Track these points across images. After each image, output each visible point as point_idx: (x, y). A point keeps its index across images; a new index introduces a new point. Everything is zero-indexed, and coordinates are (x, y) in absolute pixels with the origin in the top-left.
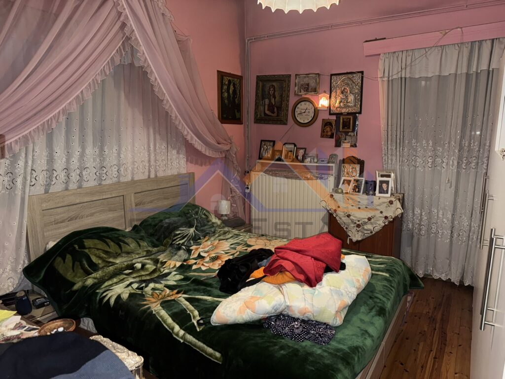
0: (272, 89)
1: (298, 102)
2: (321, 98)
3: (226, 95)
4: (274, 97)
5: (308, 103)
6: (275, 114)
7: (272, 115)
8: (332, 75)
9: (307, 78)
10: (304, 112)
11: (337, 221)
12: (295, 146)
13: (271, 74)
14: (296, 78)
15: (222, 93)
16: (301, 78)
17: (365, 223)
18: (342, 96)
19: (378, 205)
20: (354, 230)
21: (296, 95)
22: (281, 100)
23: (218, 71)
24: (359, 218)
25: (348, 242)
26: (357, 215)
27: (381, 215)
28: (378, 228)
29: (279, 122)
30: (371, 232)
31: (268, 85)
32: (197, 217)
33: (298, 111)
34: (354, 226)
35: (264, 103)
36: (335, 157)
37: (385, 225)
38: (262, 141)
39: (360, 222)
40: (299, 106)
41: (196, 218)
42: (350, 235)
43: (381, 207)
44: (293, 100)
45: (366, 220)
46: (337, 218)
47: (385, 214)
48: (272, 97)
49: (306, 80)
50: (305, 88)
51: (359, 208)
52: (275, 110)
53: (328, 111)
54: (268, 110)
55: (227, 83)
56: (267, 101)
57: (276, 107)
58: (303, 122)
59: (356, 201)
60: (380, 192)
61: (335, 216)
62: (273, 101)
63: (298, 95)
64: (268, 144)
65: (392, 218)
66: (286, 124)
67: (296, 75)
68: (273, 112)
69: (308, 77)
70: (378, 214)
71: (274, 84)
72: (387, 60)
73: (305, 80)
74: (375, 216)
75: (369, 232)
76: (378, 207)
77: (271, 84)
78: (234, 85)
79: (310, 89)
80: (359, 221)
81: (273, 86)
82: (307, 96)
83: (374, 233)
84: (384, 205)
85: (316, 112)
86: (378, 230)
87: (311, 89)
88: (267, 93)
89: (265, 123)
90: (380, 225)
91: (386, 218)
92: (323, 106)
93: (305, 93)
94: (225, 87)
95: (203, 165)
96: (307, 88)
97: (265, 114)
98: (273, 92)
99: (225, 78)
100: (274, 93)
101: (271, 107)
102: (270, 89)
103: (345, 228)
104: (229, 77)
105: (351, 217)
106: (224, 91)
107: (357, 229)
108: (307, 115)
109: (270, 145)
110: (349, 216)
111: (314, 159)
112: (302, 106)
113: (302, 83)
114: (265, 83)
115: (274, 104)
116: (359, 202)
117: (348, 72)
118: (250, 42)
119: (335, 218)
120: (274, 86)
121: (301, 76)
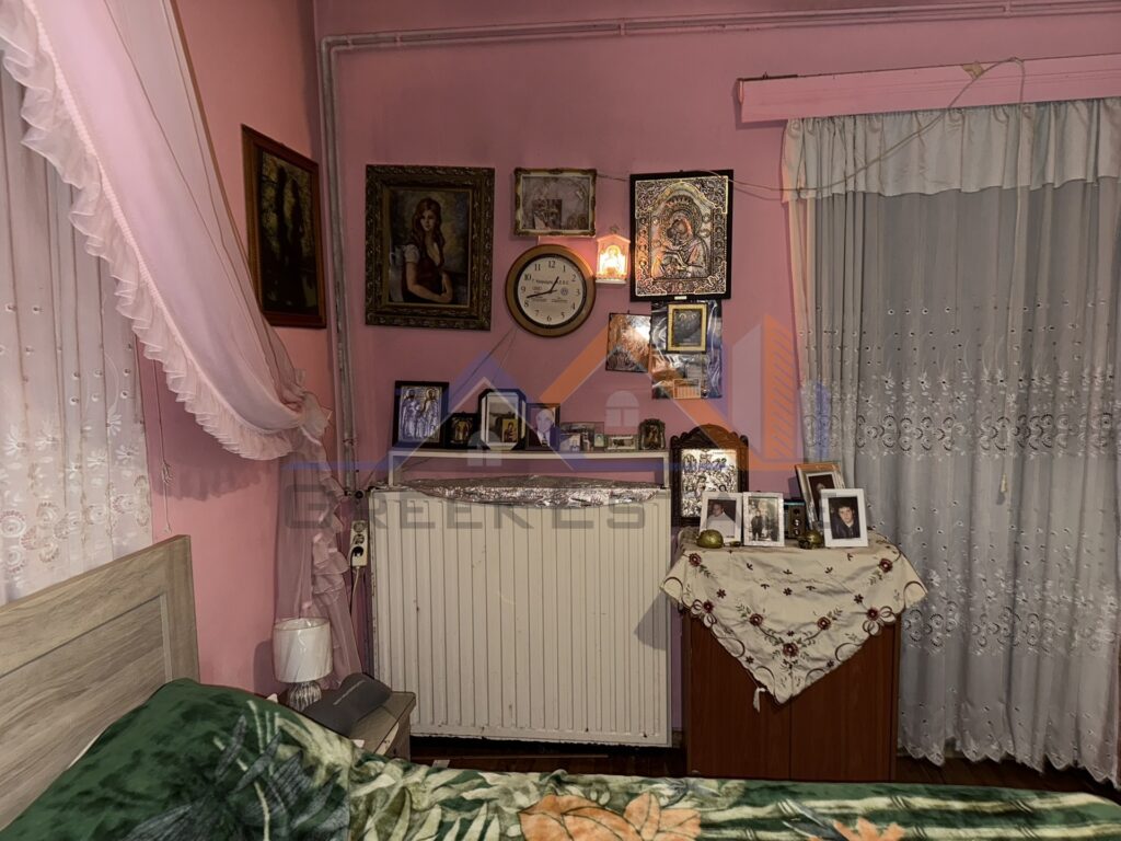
0: (427, 213)
1: (527, 258)
2: (604, 249)
3: (273, 220)
4: (438, 238)
5: (559, 263)
6: (447, 295)
7: (436, 297)
8: (634, 178)
9: (552, 184)
10: (550, 292)
11: (714, 638)
12: (522, 397)
13: (421, 164)
14: (517, 181)
15: (261, 211)
16: (533, 182)
17: (812, 638)
18: (670, 245)
19: (851, 578)
20: (777, 665)
21: (517, 233)
22: (461, 249)
23: (245, 129)
24: (793, 625)
25: (757, 703)
26: (783, 617)
27: (858, 608)
28: (848, 651)
29: (460, 322)
30: (830, 664)
31: (412, 200)
32: (259, 767)
33: (526, 287)
34: (776, 652)
35: (398, 256)
36: (656, 428)
37: (871, 636)
38: (399, 385)
39: (796, 637)
40: (530, 270)
41: (258, 778)
42: (764, 681)
43: (856, 581)
44: (505, 252)
45: (815, 629)
46: (717, 630)
47: (867, 604)
48: (428, 240)
49: (550, 191)
50: (547, 215)
51: (788, 592)
52: (445, 279)
53: (628, 287)
54: (419, 281)
55: (273, 177)
56: (411, 253)
57: (447, 272)
58: (547, 323)
59: (776, 570)
60: (836, 536)
61: (708, 625)
62: (433, 251)
63: (525, 236)
64: (425, 392)
65: (891, 613)
66: (484, 328)
67: (518, 171)
68: (438, 289)
69: (556, 179)
70: (846, 604)
71: (436, 196)
72: (811, 140)
73: (545, 190)
74: (839, 613)
75: (823, 664)
76: (849, 585)
77: (423, 195)
78: (296, 189)
79: (564, 219)
80: (791, 634)
81: (431, 202)
82: (556, 240)
83: (837, 664)
84: (864, 574)
85: (591, 287)
86: (850, 655)
87: (571, 218)
88: (409, 225)
89: (409, 326)
90: (853, 638)
91: (872, 614)
92: (611, 272)
93: (550, 230)
94: (270, 193)
95: (210, 496)
96: (553, 213)
97: (408, 296)
98: (432, 222)
99: (268, 157)
100: (437, 226)
101: (428, 273)
102: (420, 211)
103: (743, 660)
104: (279, 157)
105: (766, 624)
106: (265, 204)
107: (788, 659)
108: (558, 301)
109: (432, 398)
110: (756, 621)
111: (591, 439)
112: (543, 272)
113: (535, 197)
114: (401, 192)
115: (437, 260)
116: (788, 573)
117: (685, 170)
118: (338, 53)
119: (710, 629)
120: (437, 204)
121: (533, 175)
